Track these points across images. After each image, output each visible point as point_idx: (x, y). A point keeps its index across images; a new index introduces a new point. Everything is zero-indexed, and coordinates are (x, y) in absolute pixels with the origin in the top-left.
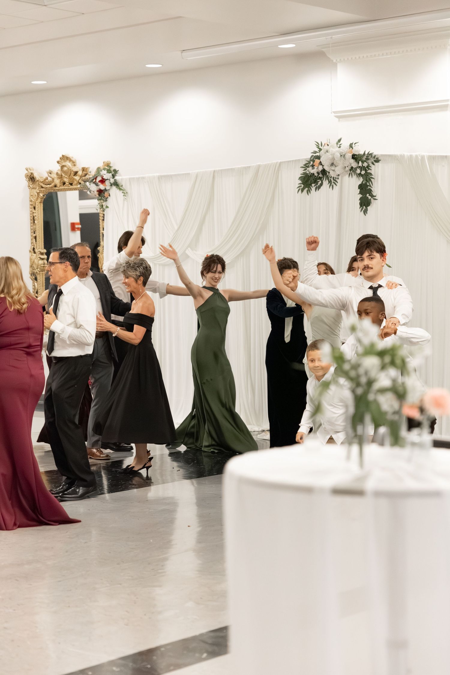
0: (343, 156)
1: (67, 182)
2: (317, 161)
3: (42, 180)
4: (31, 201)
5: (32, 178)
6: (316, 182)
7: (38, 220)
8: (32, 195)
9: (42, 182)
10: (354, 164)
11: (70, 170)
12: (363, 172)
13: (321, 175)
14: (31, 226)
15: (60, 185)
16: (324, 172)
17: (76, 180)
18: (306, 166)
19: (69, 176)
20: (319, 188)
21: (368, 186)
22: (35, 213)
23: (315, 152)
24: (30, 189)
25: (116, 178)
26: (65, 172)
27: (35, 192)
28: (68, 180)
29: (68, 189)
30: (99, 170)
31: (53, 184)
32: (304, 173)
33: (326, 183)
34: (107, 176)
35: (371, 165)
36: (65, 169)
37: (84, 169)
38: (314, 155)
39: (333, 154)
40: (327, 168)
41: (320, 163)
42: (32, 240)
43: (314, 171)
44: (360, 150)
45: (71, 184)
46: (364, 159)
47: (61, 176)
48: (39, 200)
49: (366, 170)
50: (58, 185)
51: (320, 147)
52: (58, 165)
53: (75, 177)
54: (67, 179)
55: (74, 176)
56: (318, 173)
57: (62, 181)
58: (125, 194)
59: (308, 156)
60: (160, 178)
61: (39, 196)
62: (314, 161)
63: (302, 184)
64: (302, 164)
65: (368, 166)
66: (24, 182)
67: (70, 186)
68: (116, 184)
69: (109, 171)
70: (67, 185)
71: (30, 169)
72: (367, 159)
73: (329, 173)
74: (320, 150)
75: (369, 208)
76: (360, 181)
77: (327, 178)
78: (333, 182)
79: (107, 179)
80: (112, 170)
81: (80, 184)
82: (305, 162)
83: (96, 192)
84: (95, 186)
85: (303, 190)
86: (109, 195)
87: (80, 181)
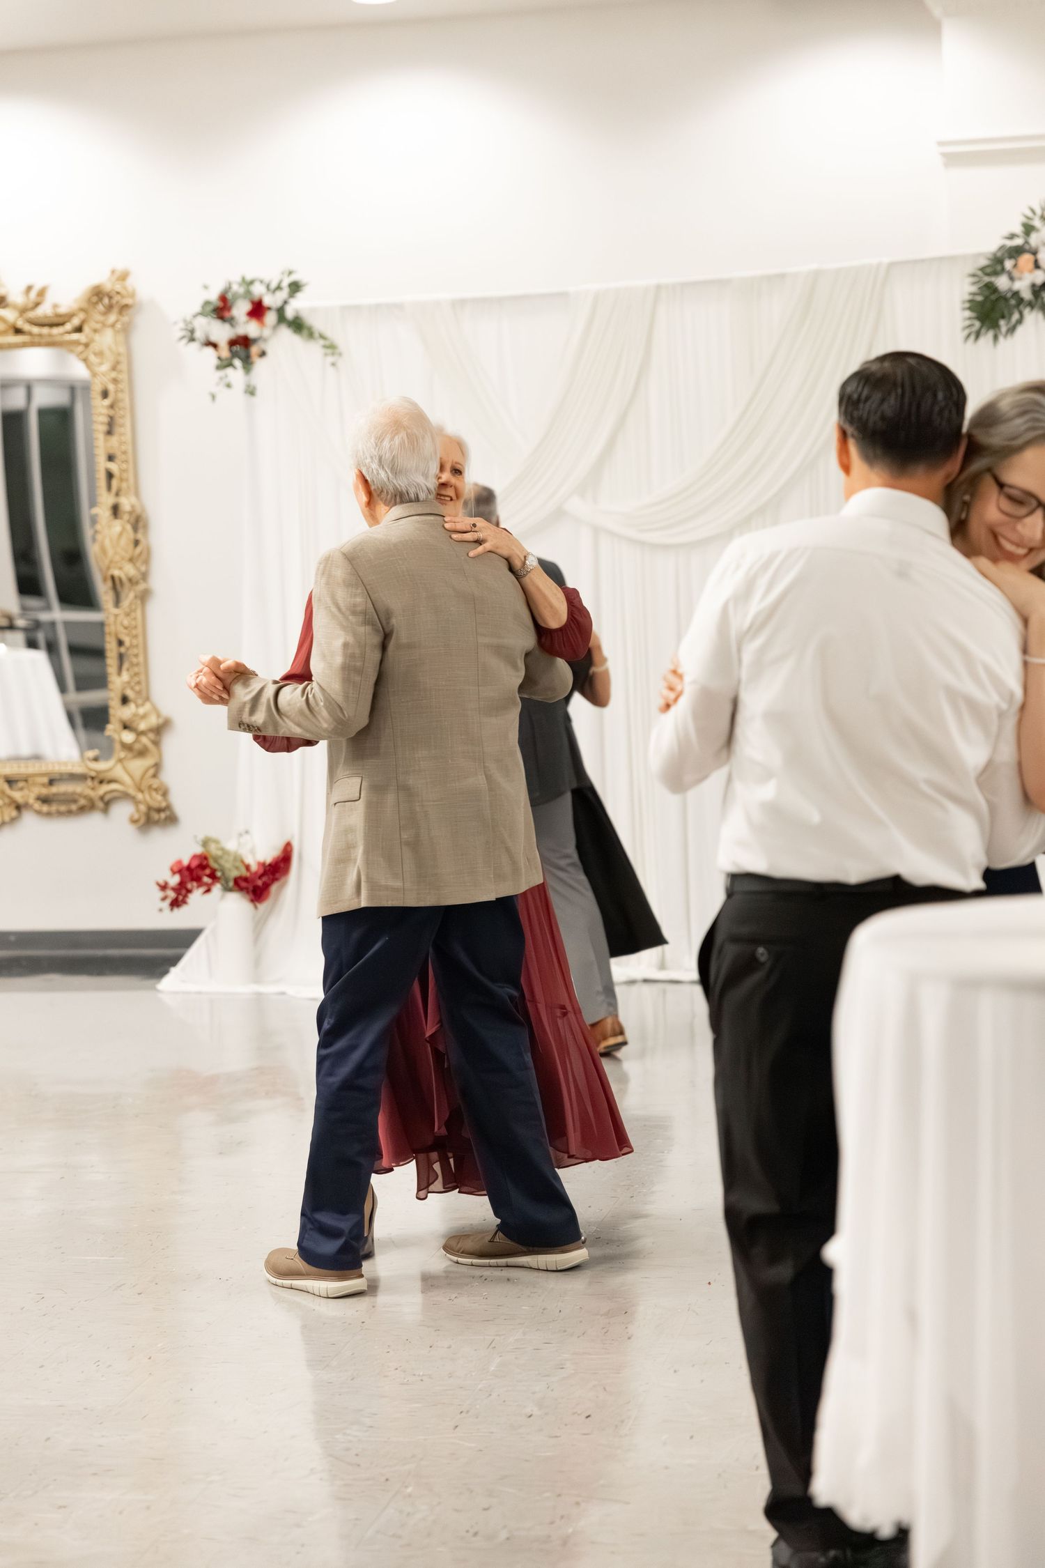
2: (1026, 259)
13: (1031, 296)
17: (3, 320)
18: (988, 272)
20: (1012, 330)
23: (1012, 236)
25: (304, 304)
32: (984, 292)
33: (1034, 317)
34: (270, 296)
38: (1010, 243)
41: (1037, 266)
43: (1020, 285)
51: (1034, 222)
56: (1034, 291)
58: (331, 347)
59: (988, 246)
60: (459, 304)
62: (1012, 258)
63: (978, 318)
64: (971, 267)
68: (297, 325)
74: (1031, 230)
79: (269, 309)
80: (285, 284)
81: (18, 331)
82: (984, 262)
83: (223, 345)
84: (227, 326)
85: (978, 335)
86: (263, 354)
87: (20, 324)
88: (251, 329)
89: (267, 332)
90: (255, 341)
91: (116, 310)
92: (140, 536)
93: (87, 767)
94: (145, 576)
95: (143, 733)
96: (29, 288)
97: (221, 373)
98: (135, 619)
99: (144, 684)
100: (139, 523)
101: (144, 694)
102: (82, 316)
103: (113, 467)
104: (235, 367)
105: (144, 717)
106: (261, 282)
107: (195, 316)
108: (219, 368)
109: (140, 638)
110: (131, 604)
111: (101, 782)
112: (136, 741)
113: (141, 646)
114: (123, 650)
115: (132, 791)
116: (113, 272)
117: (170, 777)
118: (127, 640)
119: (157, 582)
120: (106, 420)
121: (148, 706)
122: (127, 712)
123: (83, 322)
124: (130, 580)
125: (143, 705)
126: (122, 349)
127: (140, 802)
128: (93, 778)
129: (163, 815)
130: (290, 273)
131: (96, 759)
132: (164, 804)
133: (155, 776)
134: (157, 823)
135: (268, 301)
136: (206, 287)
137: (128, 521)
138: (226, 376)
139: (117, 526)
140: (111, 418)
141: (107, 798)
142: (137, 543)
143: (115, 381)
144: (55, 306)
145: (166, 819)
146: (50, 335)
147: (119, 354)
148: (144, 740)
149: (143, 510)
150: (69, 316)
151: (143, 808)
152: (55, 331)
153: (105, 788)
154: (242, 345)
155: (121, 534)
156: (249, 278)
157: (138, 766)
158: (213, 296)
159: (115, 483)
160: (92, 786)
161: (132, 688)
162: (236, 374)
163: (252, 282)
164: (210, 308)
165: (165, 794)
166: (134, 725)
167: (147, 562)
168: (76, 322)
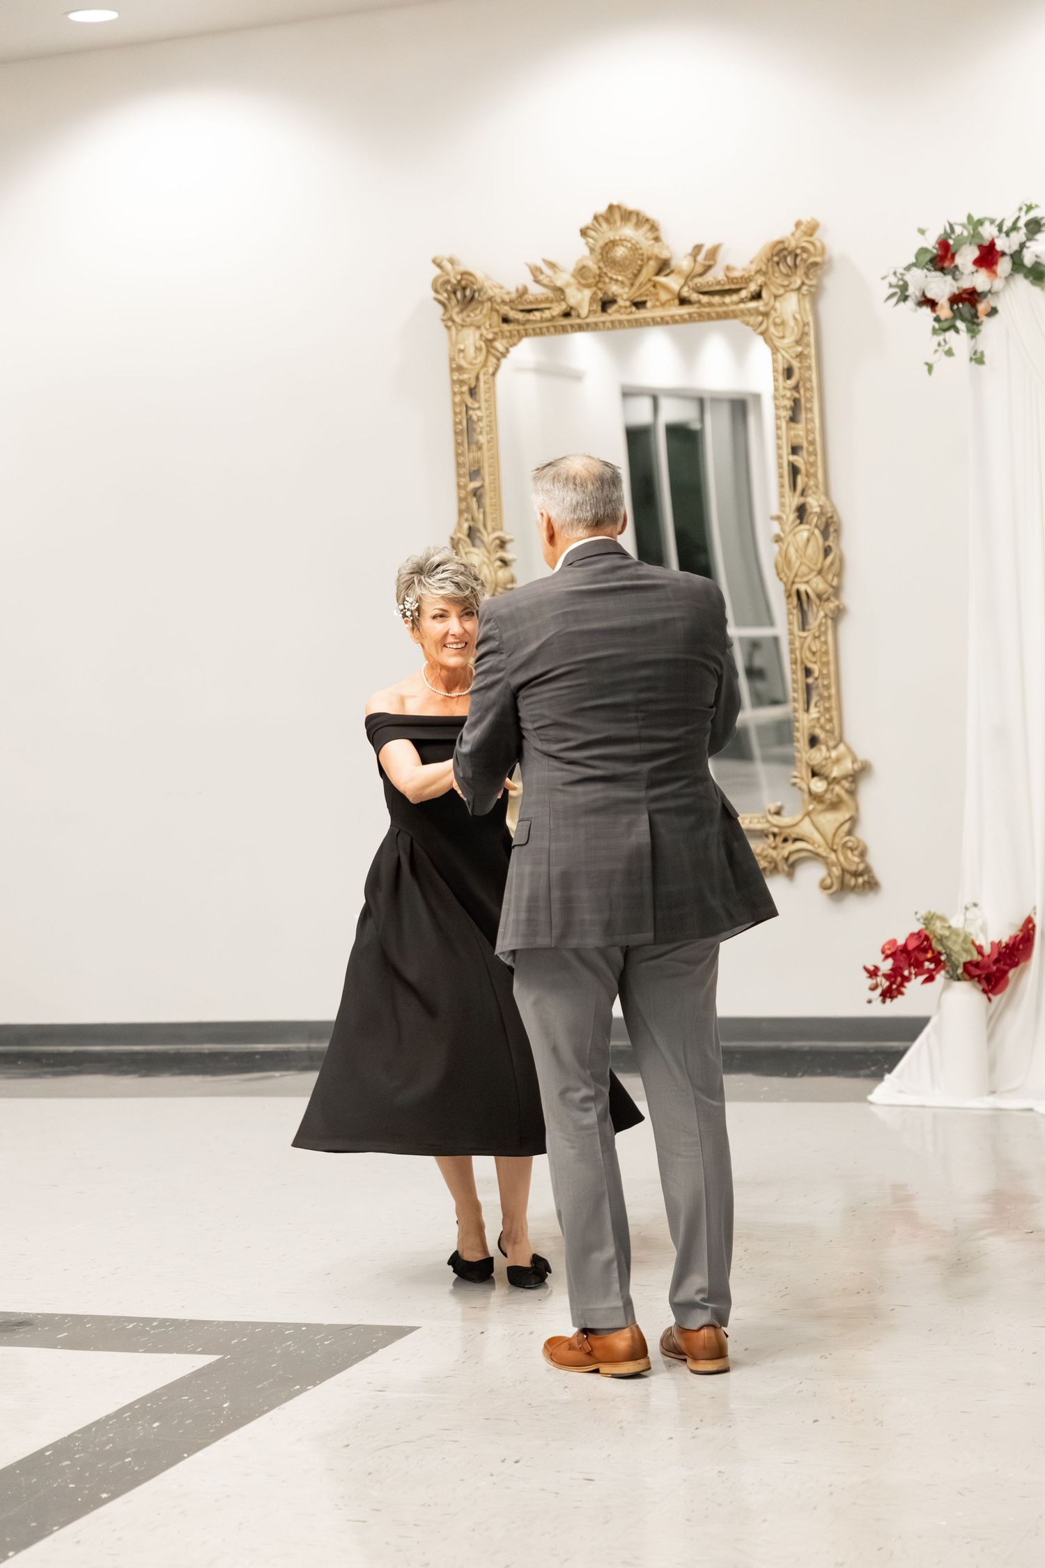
1: (625, 296)
3: (507, 298)
4: (458, 369)
5: (462, 292)
7: (488, 434)
8: (461, 351)
9: (512, 301)
11: (640, 257)
14: (458, 455)
15: (590, 311)
17: (666, 288)
19: (630, 276)
22: (479, 408)
24: (453, 329)
27: (470, 339)
28: (626, 290)
29: (628, 321)
31: (558, 309)
36: (620, 252)
42: (461, 500)
45: (639, 305)
47: (597, 278)
48: (492, 365)
50: (584, 312)
52: (582, 241)
53: (661, 279)
54: (623, 288)
55: (658, 273)
57: (600, 295)
61: (493, 351)
67: (637, 311)
68: (1035, 269)
70: (626, 307)
71: (452, 262)
79: (1003, 254)
80: (1021, 224)
81: (683, 301)
83: (943, 302)
84: (949, 278)
86: (993, 312)
87: (685, 293)
88: (980, 280)
89: (998, 284)
90: (983, 295)
91: (801, 271)
92: (830, 543)
93: (768, 822)
94: (837, 591)
95: (836, 781)
96: (698, 248)
97: (940, 338)
98: (825, 643)
99: (836, 721)
100: (829, 527)
101: (837, 733)
102: (760, 280)
103: (799, 460)
104: (957, 331)
105: (838, 761)
106: (992, 222)
107: (908, 268)
108: (935, 331)
109: (832, 667)
110: (820, 625)
111: (785, 840)
112: (826, 791)
113: (832, 676)
114: (810, 680)
115: (823, 851)
116: (798, 224)
117: (867, 833)
118: (815, 668)
119: (851, 597)
120: (789, 403)
121: (842, 748)
122: (817, 756)
123: (761, 286)
124: (819, 596)
125: (835, 747)
126: (810, 319)
127: (833, 864)
128: (775, 835)
129: (860, 880)
130: (1029, 208)
131: (778, 813)
132: (861, 867)
133: (850, 833)
134: (853, 889)
135: (1001, 245)
136: (922, 232)
137: (816, 526)
138: (945, 341)
139: (803, 532)
140: (796, 401)
141: (792, 859)
142: (827, 551)
143: (800, 356)
144: (728, 268)
145: (864, 883)
146: (724, 304)
147: (806, 324)
148: (837, 789)
149: (835, 511)
150: (747, 280)
151: (836, 871)
152: (728, 299)
153: (791, 847)
154: (968, 300)
155: (808, 540)
156: (976, 218)
157: (829, 821)
158: (931, 242)
159: (800, 480)
160: (773, 845)
161: (822, 727)
162: (959, 340)
163: (981, 222)
164: (928, 257)
165: (863, 854)
166: (825, 771)
167: (839, 574)
168: (753, 287)
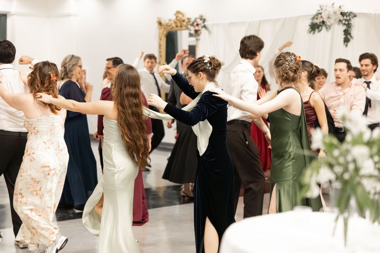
0: (335, 13)
2: (320, 16)
3: (165, 25)
4: (159, 36)
5: (160, 23)
6: (318, 28)
7: (163, 46)
8: (160, 33)
10: (341, 18)
11: (181, 19)
12: (347, 23)
13: (321, 24)
14: (159, 50)
16: (323, 22)
17: (184, 25)
18: (313, 18)
19: (180, 22)
20: (320, 31)
21: (348, 31)
22: (161, 42)
23: (319, 11)
24: (159, 29)
25: (206, 23)
26: (179, 20)
27: (162, 31)
30: (196, 19)
31: (171, 27)
32: (312, 23)
33: (324, 28)
34: (199, 22)
35: (351, 18)
36: (178, 18)
37: (188, 19)
39: (329, 12)
40: (325, 20)
41: (321, 17)
42: (159, 57)
43: (318, 21)
44: (346, 9)
46: (347, 14)
47: (176, 22)
48: (164, 35)
49: (348, 22)
50: (175, 27)
51: (322, 8)
52: (175, 16)
54: (179, 24)
55: (183, 22)
56: (320, 23)
57: (176, 25)
58: (210, 32)
59: (315, 13)
60: (230, 24)
61: (164, 33)
62: (318, 16)
63: (311, 28)
65: (350, 19)
66: (156, 25)
67: (180, 28)
68: (205, 27)
69: (201, 19)
71: (159, 18)
72: (349, 15)
73: (326, 23)
74: (322, 9)
75: (349, 44)
76: (345, 27)
77: (325, 25)
78: (328, 28)
79: (199, 24)
81: (186, 27)
82: (312, 16)
85: (310, 32)
86: (201, 33)
88: (197, 28)
90: (199, 30)
154: (197, 31)
